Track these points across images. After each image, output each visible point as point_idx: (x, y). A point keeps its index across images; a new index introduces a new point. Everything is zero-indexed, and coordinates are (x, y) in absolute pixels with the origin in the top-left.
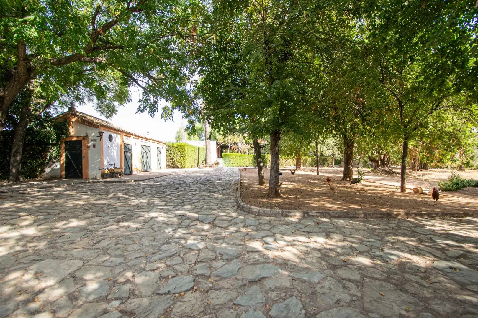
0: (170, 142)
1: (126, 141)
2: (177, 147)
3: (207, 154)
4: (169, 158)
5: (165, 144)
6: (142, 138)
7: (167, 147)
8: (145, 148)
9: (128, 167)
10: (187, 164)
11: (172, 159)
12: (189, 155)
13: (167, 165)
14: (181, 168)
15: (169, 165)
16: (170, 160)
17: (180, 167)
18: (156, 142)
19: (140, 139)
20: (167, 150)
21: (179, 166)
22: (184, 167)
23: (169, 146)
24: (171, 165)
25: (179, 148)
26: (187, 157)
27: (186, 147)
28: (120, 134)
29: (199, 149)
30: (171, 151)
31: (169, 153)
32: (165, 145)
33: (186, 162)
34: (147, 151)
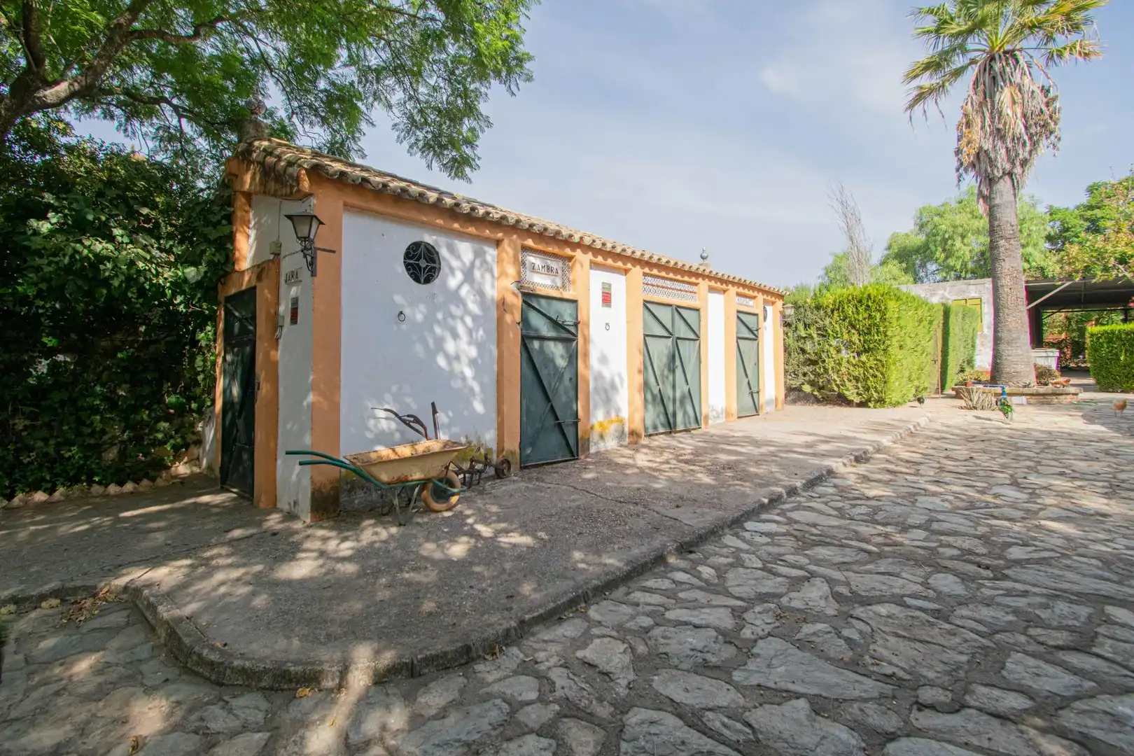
0: (802, 289)
1: (541, 282)
2: (838, 307)
3: (1004, 335)
4: (797, 358)
5: (781, 297)
6: (648, 264)
7: (790, 312)
8: (665, 315)
9: (550, 422)
10: (898, 385)
11: (814, 363)
12: (909, 343)
13: (790, 390)
14: (863, 404)
15: (799, 389)
16: (806, 369)
17: (857, 400)
18: (733, 290)
19: (637, 271)
20: (787, 325)
21: (851, 394)
22: (881, 401)
23: (797, 307)
24: (807, 388)
25: (850, 310)
26: (893, 350)
27: (892, 305)
28: (498, 243)
29: (947, 313)
30: (806, 326)
31: (800, 338)
32: (779, 303)
33: (893, 376)
34: (682, 331)
